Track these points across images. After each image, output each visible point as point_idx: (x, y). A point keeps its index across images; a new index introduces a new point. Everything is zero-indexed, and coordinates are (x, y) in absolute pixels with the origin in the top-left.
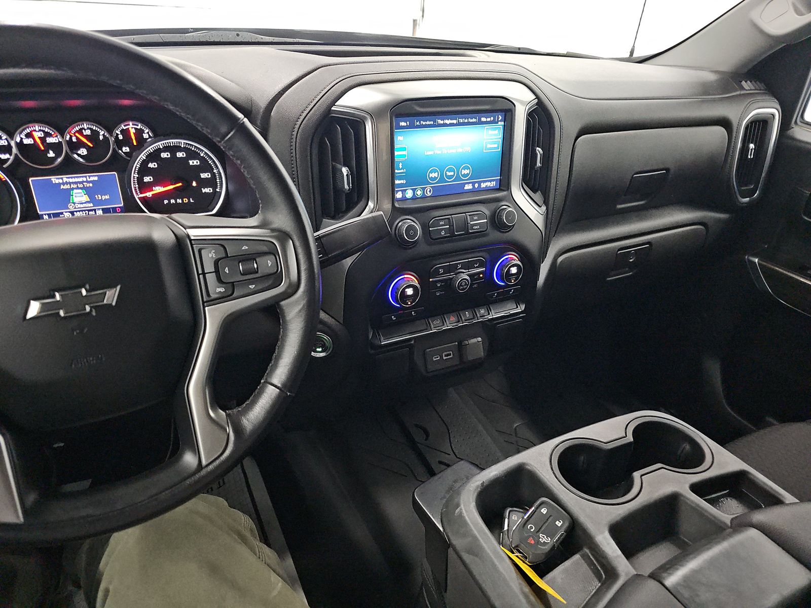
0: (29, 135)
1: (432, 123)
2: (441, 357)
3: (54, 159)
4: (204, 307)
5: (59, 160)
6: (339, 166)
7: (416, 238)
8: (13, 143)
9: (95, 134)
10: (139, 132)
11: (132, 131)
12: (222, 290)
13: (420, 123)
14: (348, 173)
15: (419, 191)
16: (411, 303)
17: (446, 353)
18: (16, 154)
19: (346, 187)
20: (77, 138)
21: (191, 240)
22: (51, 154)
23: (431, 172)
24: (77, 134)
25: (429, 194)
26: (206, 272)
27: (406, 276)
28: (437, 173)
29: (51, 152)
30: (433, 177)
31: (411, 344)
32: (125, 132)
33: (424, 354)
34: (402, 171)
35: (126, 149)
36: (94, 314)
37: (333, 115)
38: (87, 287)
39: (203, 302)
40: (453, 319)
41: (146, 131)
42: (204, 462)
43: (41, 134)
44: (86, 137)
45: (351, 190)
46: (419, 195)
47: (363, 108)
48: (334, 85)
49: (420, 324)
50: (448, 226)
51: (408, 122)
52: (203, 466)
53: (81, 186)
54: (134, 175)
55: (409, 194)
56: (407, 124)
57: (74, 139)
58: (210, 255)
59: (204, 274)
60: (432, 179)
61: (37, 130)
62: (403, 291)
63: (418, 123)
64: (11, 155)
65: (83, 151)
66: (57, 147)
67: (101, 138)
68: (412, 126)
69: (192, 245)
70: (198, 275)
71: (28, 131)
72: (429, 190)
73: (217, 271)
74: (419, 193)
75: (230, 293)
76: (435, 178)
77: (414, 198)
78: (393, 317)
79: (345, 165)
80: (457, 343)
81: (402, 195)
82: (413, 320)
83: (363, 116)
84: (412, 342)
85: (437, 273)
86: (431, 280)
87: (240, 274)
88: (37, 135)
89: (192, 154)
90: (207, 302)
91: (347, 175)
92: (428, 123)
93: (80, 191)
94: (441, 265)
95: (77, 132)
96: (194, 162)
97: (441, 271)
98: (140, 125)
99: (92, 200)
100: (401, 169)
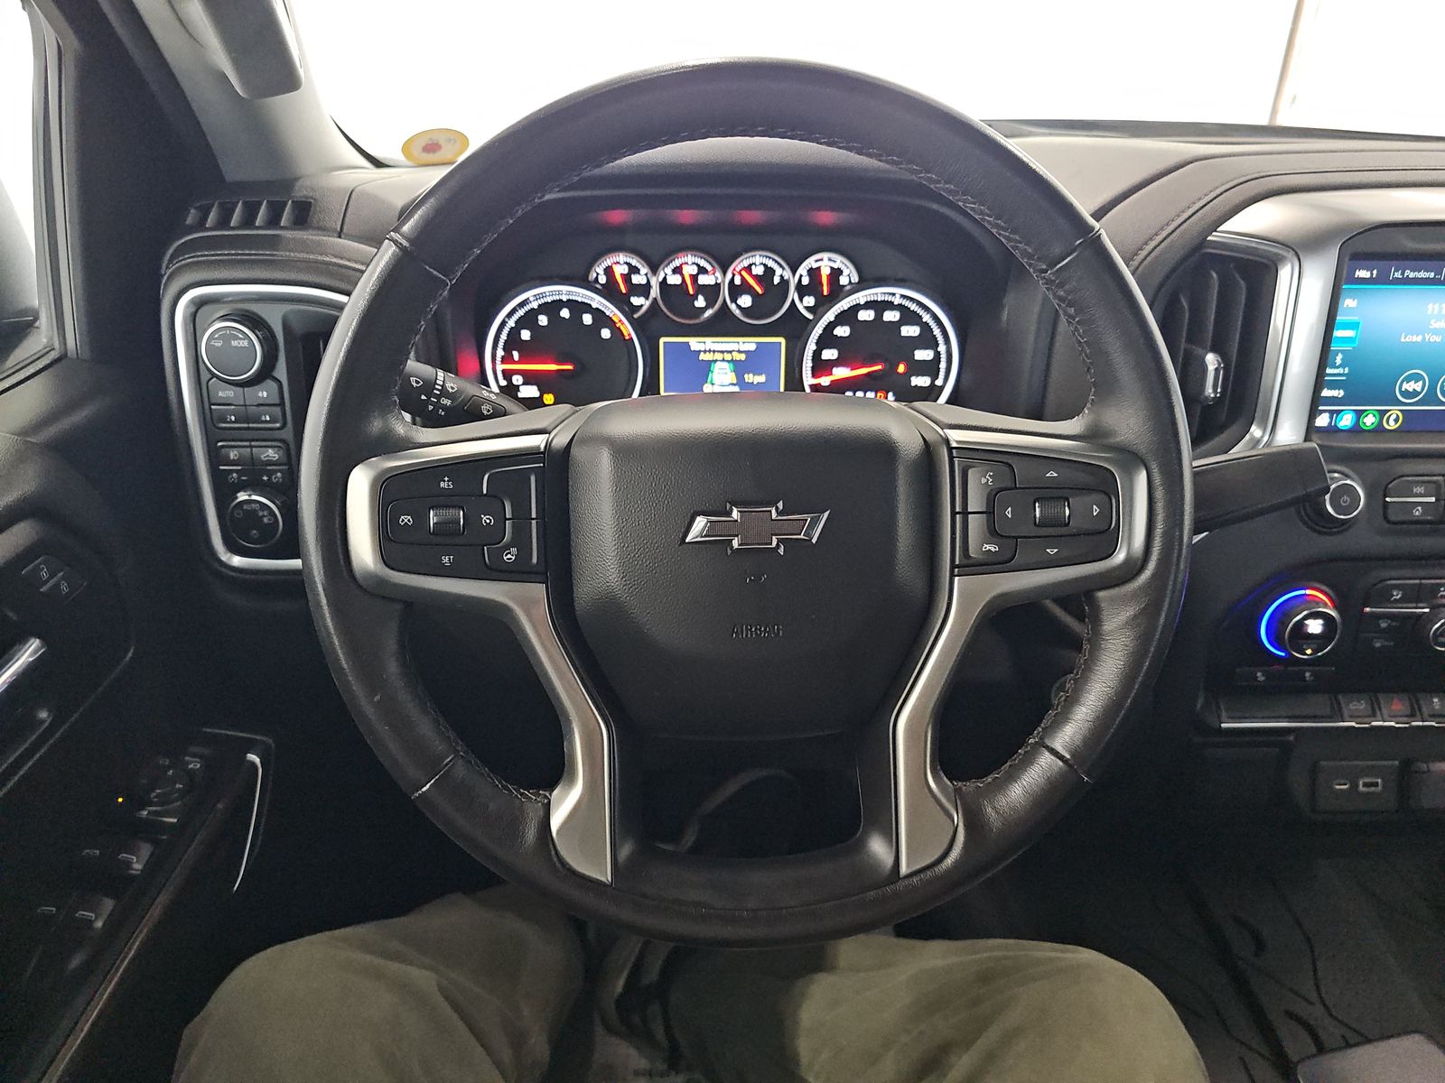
0: (677, 270)
1: (1432, 275)
2: (1354, 786)
3: (703, 310)
4: (952, 576)
5: (709, 313)
6: (1200, 351)
7: (1355, 513)
8: (655, 282)
9: (769, 272)
10: (836, 273)
11: (825, 272)
12: (993, 548)
13: (1403, 274)
14: (1219, 364)
15: (1371, 416)
16: (1315, 652)
17: (1367, 780)
18: (655, 299)
19: (1209, 391)
20: (743, 279)
21: (950, 449)
22: (700, 302)
23: (1408, 379)
24: (744, 273)
25: (1392, 426)
26: (969, 510)
27: (1308, 592)
28: (1420, 383)
29: (701, 298)
30: (1411, 390)
31: (1288, 742)
32: (815, 273)
33: (1314, 771)
34: (1340, 371)
35: (810, 301)
36: (781, 551)
37: (1210, 251)
38: (780, 505)
39: (953, 566)
40: (1399, 705)
41: (846, 272)
42: (904, 870)
43: (694, 270)
44: (756, 278)
45: (1218, 401)
46: (1368, 424)
47: (1280, 238)
48: (1221, 194)
49: (1320, 702)
50: (1433, 499)
51: (1375, 272)
52: (901, 876)
53: (728, 357)
54: (811, 347)
55: (1346, 421)
56: (1372, 274)
57: (738, 281)
58: (984, 481)
59: (965, 513)
60: (1407, 394)
61: (690, 263)
62: (1301, 624)
63: (1398, 275)
64: (647, 298)
65: (745, 301)
66: (712, 292)
67: (776, 280)
68: (1383, 279)
69: (951, 458)
70: (954, 513)
71: (677, 263)
72: (1394, 417)
73: (989, 512)
74: (1369, 421)
75: (1008, 556)
76: (1415, 393)
77: (1356, 430)
78: (1259, 674)
79: (1214, 350)
80: (1397, 763)
81: (1329, 420)
82: (1303, 690)
83: (1275, 254)
84: (1291, 738)
85: (1385, 598)
86: (1368, 609)
87: (1032, 522)
88: (689, 270)
89: (909, 317)
90: (958, 567)
91: (1216, 370)
92: (1422, 275)
93: (726, 365)
94: (1399, 580)
95: (744, 269)
96: (910, 331)
97: (1397, 595)
98: (838, 262)
99: (740, 381)
100: (1338, 367)
